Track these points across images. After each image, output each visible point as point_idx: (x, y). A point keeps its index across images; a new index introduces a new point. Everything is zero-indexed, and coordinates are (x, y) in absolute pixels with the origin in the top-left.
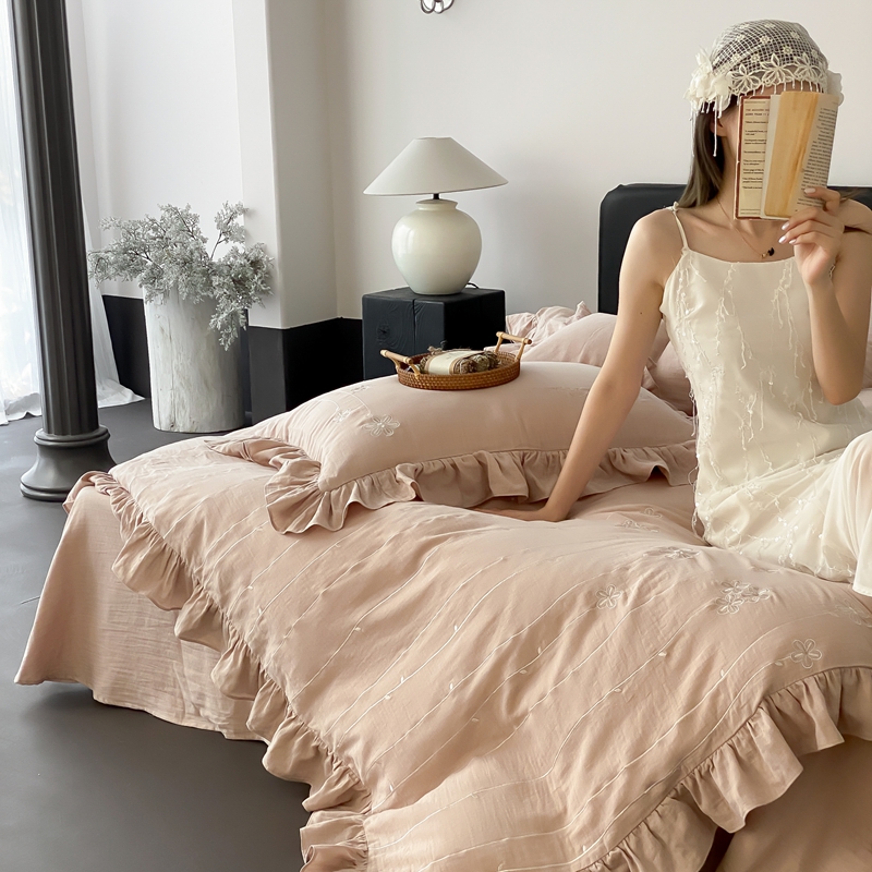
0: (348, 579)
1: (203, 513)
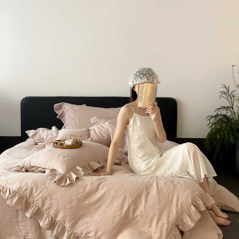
0: (82, 195)
1: (33, 185)
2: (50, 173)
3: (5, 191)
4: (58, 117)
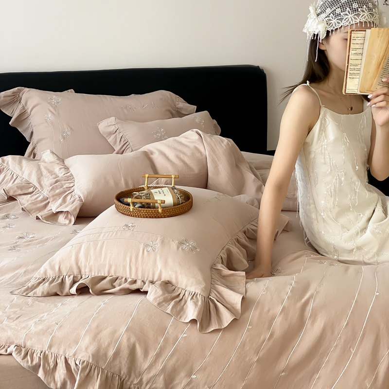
0: (269, 346)
1: (133, 340)
2: (164, 294)
3: (52, 366)
4: (12, 124)
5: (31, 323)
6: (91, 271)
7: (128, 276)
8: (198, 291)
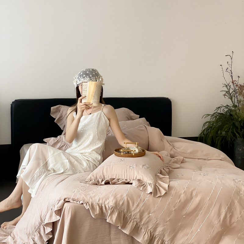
0: (179, 205)
4: (56, 121)
5: (91, 193)
6: (108, 177)
7: (124, 178)
8: (152, 183)
